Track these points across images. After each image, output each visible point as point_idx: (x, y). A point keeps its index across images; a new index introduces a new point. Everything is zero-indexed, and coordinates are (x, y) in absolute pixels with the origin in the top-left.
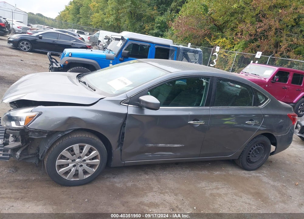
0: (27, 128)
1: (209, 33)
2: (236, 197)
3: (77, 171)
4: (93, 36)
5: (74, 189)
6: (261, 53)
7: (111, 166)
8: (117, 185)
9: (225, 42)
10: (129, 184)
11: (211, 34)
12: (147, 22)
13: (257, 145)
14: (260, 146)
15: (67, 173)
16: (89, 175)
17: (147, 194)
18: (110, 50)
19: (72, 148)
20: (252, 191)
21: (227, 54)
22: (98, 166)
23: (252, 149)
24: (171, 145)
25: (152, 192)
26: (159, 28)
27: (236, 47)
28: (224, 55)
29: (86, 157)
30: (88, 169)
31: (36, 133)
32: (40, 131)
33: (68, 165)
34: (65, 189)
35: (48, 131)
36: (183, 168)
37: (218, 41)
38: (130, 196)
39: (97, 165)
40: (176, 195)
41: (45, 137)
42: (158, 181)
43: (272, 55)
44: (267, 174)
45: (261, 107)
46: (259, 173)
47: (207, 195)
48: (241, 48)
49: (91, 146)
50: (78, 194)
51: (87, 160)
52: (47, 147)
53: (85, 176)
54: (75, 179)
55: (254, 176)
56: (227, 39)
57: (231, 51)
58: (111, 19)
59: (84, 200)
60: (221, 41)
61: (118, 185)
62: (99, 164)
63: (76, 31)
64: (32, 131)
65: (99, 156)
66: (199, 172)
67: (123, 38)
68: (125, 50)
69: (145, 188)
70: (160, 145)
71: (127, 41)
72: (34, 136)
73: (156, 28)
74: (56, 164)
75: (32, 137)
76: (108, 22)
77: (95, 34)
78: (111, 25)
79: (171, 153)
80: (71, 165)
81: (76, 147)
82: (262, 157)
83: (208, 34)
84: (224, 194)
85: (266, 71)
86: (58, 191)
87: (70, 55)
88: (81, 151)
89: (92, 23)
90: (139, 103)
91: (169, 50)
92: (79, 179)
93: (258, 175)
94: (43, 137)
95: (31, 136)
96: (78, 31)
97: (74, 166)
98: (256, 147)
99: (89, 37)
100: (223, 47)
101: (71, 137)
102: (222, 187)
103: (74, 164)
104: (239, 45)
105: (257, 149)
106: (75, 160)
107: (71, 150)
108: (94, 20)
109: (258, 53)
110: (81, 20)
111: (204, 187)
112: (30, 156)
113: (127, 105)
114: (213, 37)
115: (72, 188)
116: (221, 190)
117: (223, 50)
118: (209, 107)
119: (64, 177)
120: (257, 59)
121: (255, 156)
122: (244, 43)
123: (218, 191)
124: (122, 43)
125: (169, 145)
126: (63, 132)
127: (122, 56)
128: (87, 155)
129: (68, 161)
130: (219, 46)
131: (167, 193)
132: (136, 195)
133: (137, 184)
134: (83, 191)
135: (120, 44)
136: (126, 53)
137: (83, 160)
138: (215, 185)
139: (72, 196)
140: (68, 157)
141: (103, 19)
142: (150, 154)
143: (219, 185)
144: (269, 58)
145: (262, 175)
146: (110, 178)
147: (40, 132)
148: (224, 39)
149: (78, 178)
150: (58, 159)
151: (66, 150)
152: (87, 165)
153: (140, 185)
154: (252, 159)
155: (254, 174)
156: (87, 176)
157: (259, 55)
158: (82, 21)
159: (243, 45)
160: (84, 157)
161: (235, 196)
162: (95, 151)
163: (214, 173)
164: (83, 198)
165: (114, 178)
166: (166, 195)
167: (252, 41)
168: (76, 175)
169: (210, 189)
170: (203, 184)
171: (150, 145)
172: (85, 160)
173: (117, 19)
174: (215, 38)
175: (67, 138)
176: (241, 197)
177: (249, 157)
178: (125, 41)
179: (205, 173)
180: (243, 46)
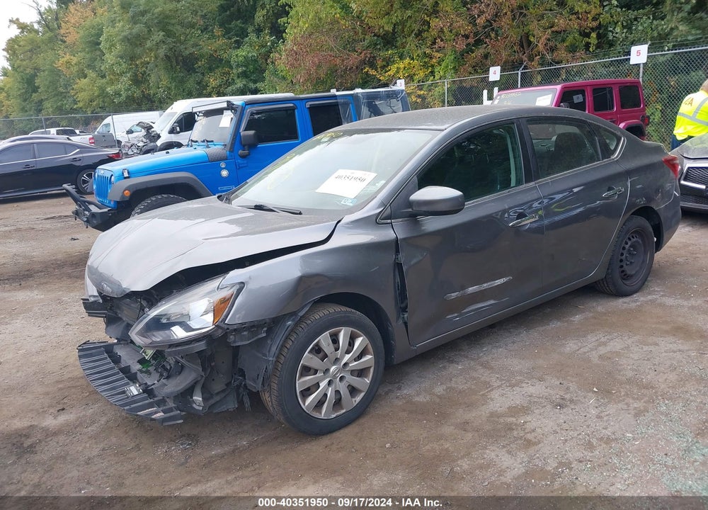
0: (226, 327)
1: (369, 56)
2: (647, 347)
3: (337, 392)
4: (96, 133)
5: (344, 435)
6: (498, 69)
7: (395, 363)
8: (417, 399)
9: (410, 67)
10: (439, 390)
11: (374, 57)
12: (211, 69)
13: (630, 239)
14: (635, 240)
15: (320, 404)
16: (362, 394)
17: (489, 397)
18: (207, 141)
19: (317, 345)
20: (664, 327)
21: (422, 92)
22: (372, 370)
23: (624, 248)
24: (489, 284)
25: (493, 389)
26: (244, 75)
27: (439, 72)
28: (419, 96)
29: (347, 357)
30: (356, 381)
31: (245, 333)
32: (252, 324)
33: (317, 385)
34: (325, 440)
35: (268, 321)
36: (511, 330)
37: (393, 68)
38: (461, 411)
39: (370, 367)
40: (541, 379)
41: (264, 335)
42: (486, 366)
43: (523, 67)
44: (664, 291)
45: (617, 156)
46: (649, 294)
47: (595, 360)
48: (450, 69)
49: (351, 329)
50: (360, 440)
51: (351, 362)
52: (271, 359)
53: (353, 400)
54: (338, 413)
55: (646, 302)
56: (413, 59)
57: (430, 82)
58: (123, 85)
59: (383, 447)
60: (402, 66)
61: (420, 399)
62: (372, 363)
63: (53, 131)
64: (235, 330)
65: (370, 347)
66: (544, 328)
67: (230, 106)
68: (246, 129)
69: (473, 387)
70: (471, 290)
71: (243, 109)
72: (242, 341)
73: (238, 77)
74: (297, 389)
75: (237, 344)
76: (118, 94)
77: (100, 129)
78: (128, 97)
79: (492, 302)
80: (323, 384)
81: (324, 340)
82: (643, 262)
83: (367, 59)
84: (622, 349)
85: (538, 99)
86: (316, 448)
87: (126, 175)
88: (336, 345)
89: (80, 105)
90: (410, 210)
91: (336, 105)
92: (344, 411)
93: (650, 297)
94: (260, 336)
95: (235, 342)
96: (57, 130)
97: (330, 383)
98: (629, 244)
99: (90, 139)
100: (410, 79)
101: (310, 322)
102: (608, 339)
103: (328, 379)
104: (444, 64)
105: (630, 246)
106: (327, 370)
107: (318, 350)
108: (81, 96)
109: (492, 69)
110: (47, 104)
111: (578, 350)
112: (217, 398)
113: (389, 221)
114: (380, 63)
115: (337, 434)
116: (611, 344)
117: (414, 85)
118: (533, 183)
119: (316, 415)
120: (495, 83)
121: (631, 262)
122: (452, 57)
123: (608, 348)
124: (232, 116)
125: (485, 285)
126: (294, 314)
127: (244, 146)
128: (348, 352)
129: (317, 375)
130: (399, 78)
131: (521, 382)
132: (470, 406)
133: (453, 385)
134: (365, 433)
135: (227, 120)
136: (249, 136)
137: (342, 364)
138: (594, 340)
139: (353, 447)
140: (316, 367)
141: (102, 89)
142: (456, 315)
143: (600, 338)
144: (520, 73)
145: (658, 296)
146: (390, 391)
147: (253, 326)
148: (407, 60)
149: (343, 409)
150: (299, 379)
151: (309, 352)
152: (352, 372)
153: (460, 384)
154: (629, 270)
155: (642, 299)
156: (358, 398)
157: (495, 74)
158: (49, 106)
159: (452, 63)
160: (343, 357)
161: (644, 345)
162: (361, 338)
163: (572, 319)
164: (377, 444)
165: (399, 388)
166: (524, 385)
167: (469, 50)
168: (338, 403)
169: (592, 350)
170: (571, 346)
171: (453, 294)
172: (346, 364)
173: (138, 80)
174: (385, 63)
175: (303, 326)
176: (657, 344)
177: (622, 267)
178: (239, 110)
179: (555, 325)
180: (453, 65)
